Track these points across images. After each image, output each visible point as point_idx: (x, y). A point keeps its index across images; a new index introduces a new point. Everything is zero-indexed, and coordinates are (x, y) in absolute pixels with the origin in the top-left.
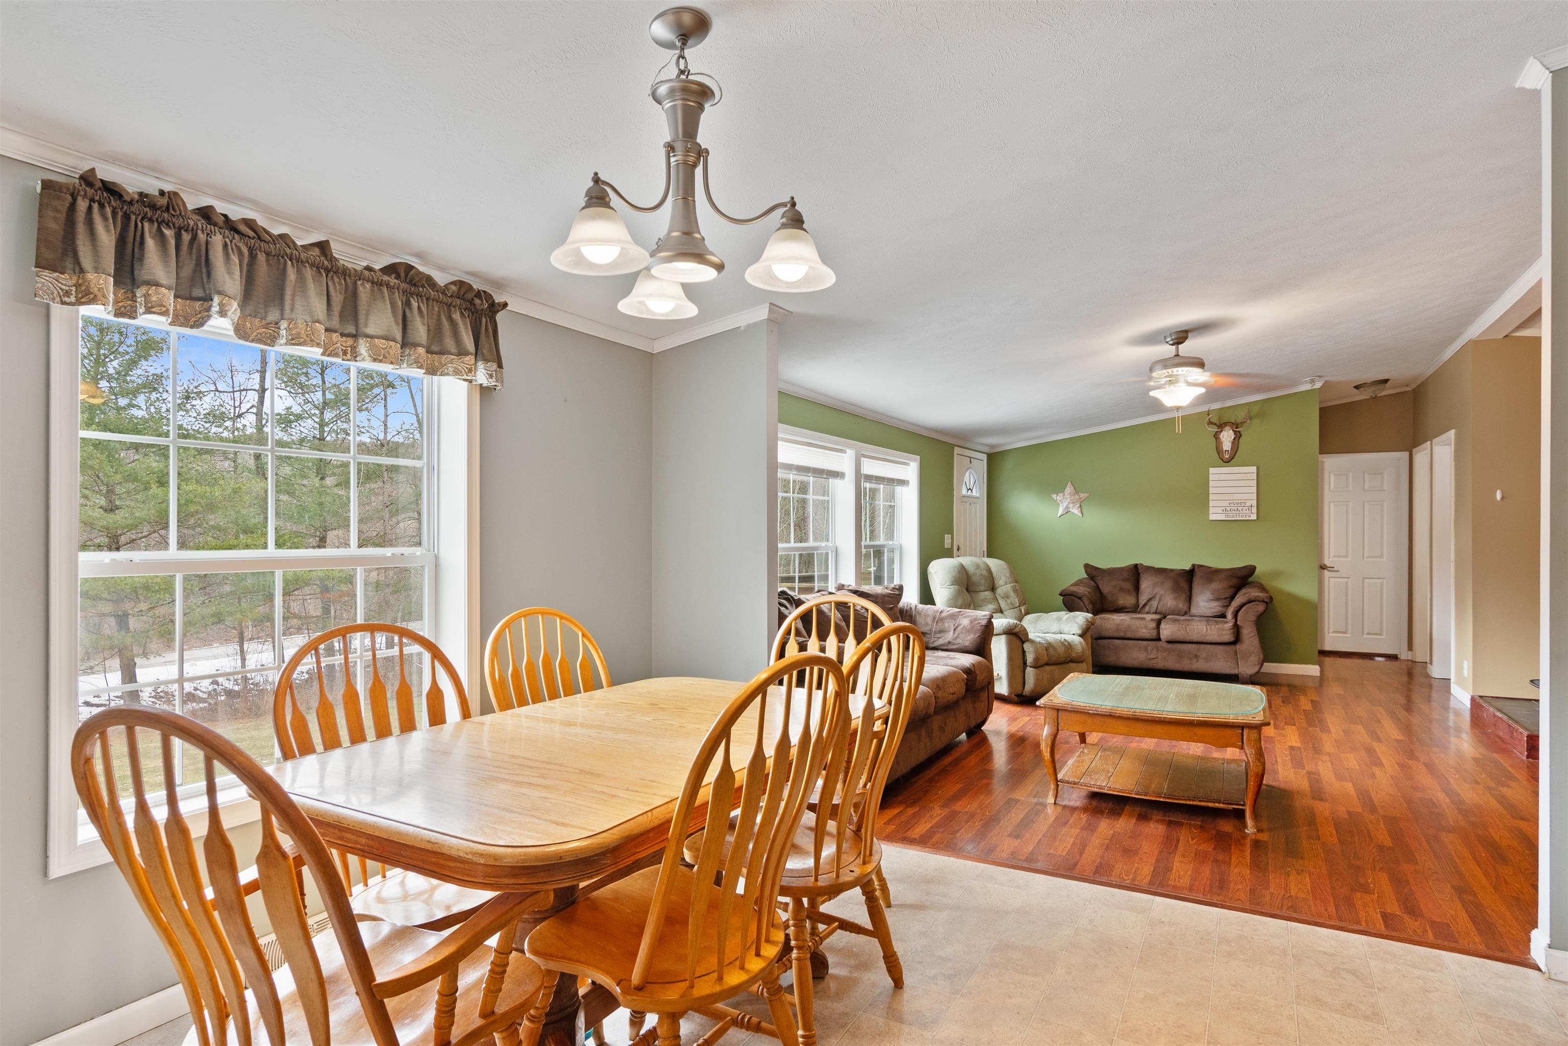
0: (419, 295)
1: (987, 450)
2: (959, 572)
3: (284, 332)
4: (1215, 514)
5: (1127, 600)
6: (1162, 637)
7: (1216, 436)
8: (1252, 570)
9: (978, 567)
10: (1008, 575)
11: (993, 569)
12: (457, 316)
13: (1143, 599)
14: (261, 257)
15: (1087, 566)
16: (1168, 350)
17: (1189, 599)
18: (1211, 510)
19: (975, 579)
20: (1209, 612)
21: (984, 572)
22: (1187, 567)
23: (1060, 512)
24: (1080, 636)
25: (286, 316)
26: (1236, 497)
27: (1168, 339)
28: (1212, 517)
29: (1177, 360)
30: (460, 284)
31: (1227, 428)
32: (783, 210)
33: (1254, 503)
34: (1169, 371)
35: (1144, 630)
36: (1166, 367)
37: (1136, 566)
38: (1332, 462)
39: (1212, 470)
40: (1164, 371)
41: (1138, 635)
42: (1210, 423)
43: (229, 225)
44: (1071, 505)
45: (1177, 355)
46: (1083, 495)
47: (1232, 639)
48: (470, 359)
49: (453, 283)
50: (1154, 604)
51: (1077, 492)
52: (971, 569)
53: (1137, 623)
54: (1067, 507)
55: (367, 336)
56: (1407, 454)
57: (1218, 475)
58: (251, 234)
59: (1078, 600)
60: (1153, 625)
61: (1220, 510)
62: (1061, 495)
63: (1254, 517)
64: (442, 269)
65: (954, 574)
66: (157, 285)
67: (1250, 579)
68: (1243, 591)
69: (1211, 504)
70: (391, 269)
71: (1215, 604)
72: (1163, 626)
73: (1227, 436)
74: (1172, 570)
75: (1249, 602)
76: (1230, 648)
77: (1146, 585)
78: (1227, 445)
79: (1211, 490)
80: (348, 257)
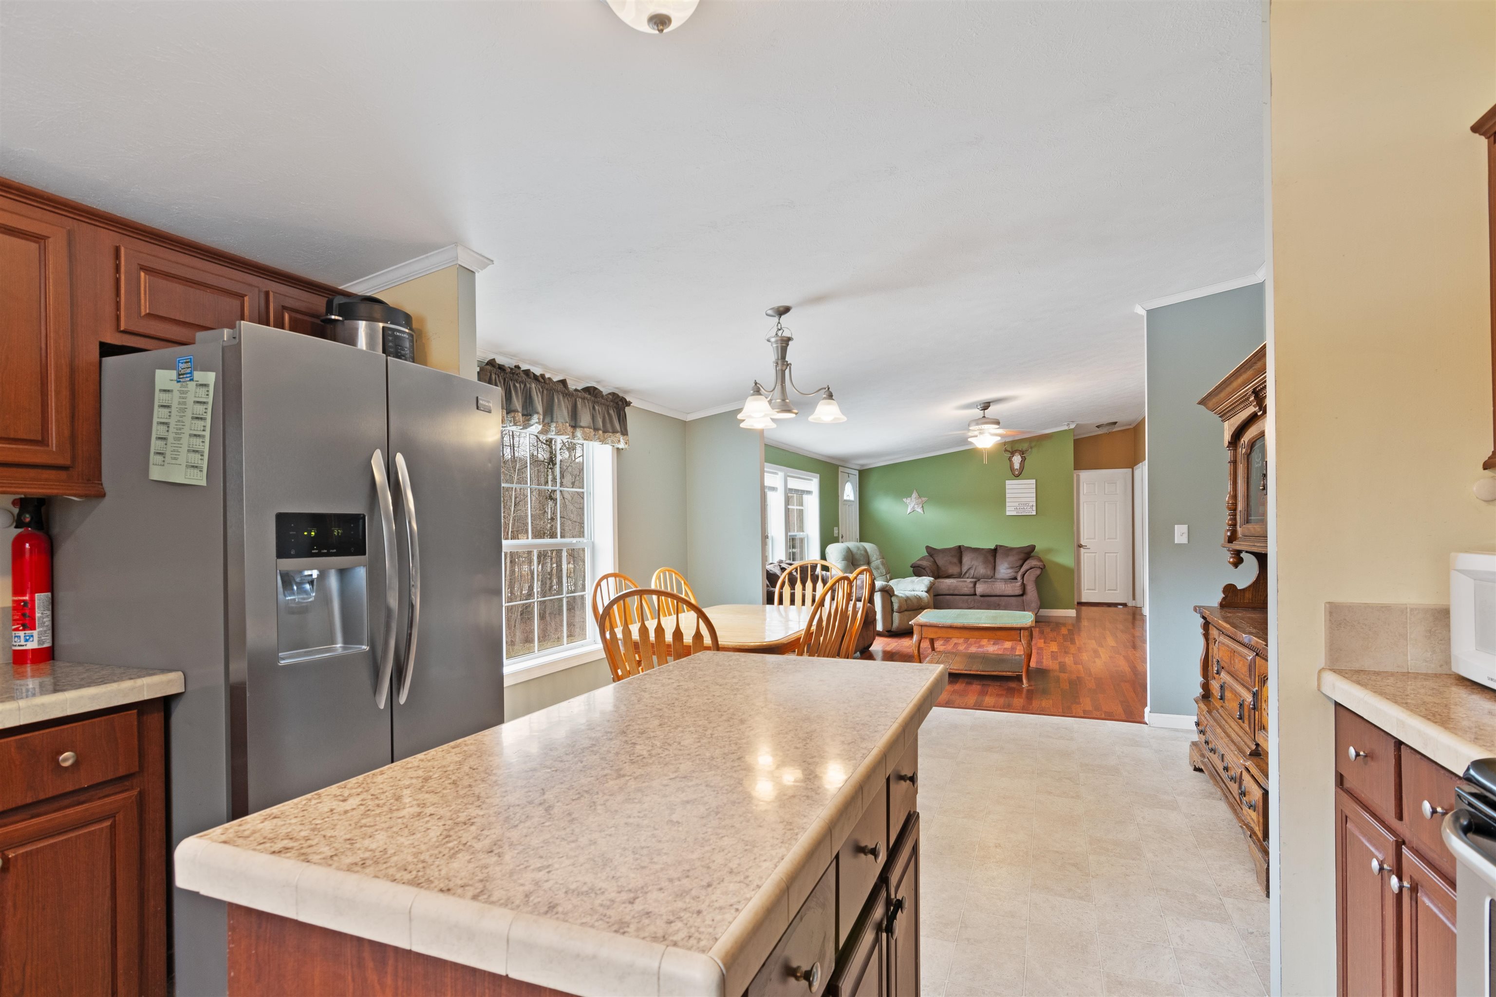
0: (598, 402)
1: (858, 468)
2: (847, 552)
3: (554, 429)
4: (1010, 511)
5: (954, 570)
6: (977, 593)
7: (1010, 459)
8: (1033, 548)
9: (858, 548)
10: (878, 554)
11: (868, 550)
12: (611, 412)
13: (965, 569)
14: (545, 392)
15: (928, 548)
16: (977, 413)
17: (994, 568)
18: (1007, 509)
19: (857, 557)
20: (1006, 576)
21: (863, 552)
22: (993, 547)
23: (909, 511)
24: (926, 592)
25: (555, 421)
26: (1023, 500)
27: (979, 407)
28: (1008, 513)
29: (984, 420)
30: (613, 394)
31: (1017, 454)
33: (1035, 504)
34: (980, 426)
35: (966, 589)
36: (977, 424)
37: (960, 547)
38: (1083, 476)
39: (1007, 482)
40: (977, 427)
41: (962, 593)
42: (1006, 450)
43: (535, 378)
44: (916, 506)
45: (984, 417)
46: (924, 499)
47: (1021, 593)
48: (618, 435)
49: (610, 394)
50: (972, 572)
51: (920, 496)
52: (854, 550)
53: (961, 584)
54: (914, 507)
55: (581, 427)
56: (1131, 469)
57: (1012, 486)
58: (543, 381)
59: (923, 570)
60: (972, 585)
61: (1013, 509)
62: (909, 499)
63: (1034, 513)
64: (604, 387)
65: (844, 554)
66: (518, 412)
67: (1032, 554)
68: (1028, 562)
69: (1007, 504)
70: (587, 390)
71: (1010, 571)
72: (977, 586)
73: (1017, 460)
74: (983, 549)
75: (1031, 568)
76: (1019, 599)
77: (967, 560)
78: (1017, 466)
79: (1007, 496)
80: (572, 386)
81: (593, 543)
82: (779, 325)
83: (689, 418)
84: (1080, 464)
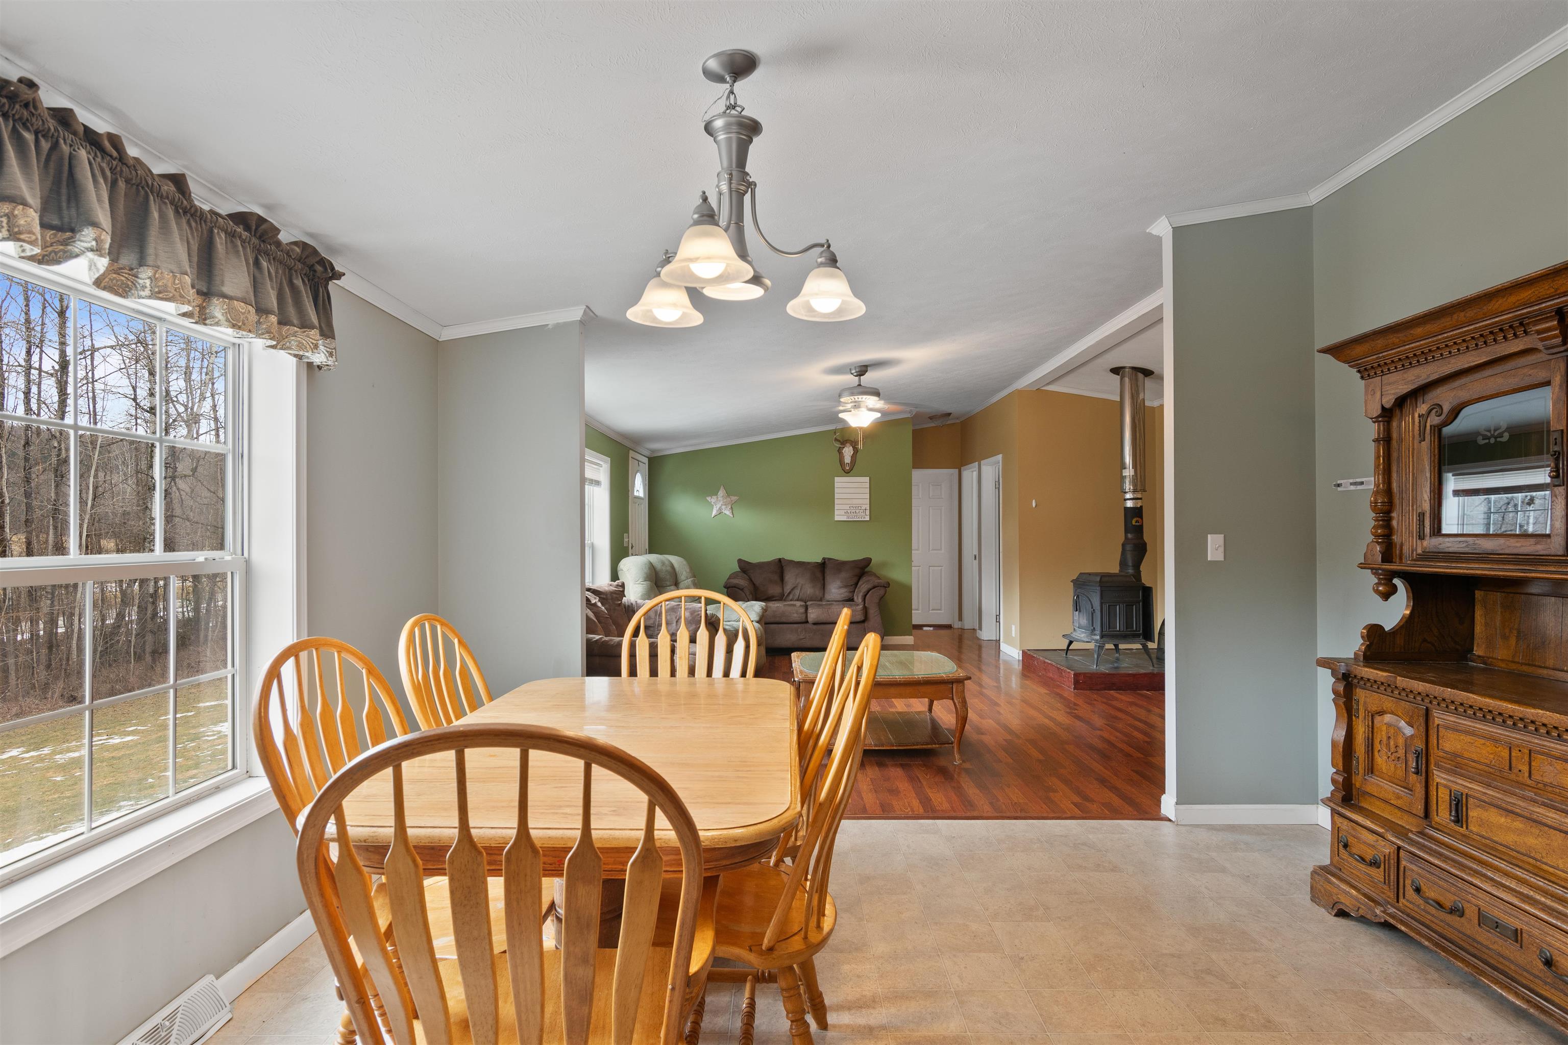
0: (267, 254)
1: (647, 453)
2: (649, 568)
3: (148, 282)
4: (839, 516)
5: (775, 590)
6: (810, 620)
7: (840, 451)
8: (868, 561)
9: (663, 563)
10: (688, 570)
11: (676, 566)
12: (298, 282)
13: (787, 589)
14: (122, 184)
15: (740, 561)
16: (850, 379)
17: (824, 587)
18: (836, 512)
19: (662, 575)
20: (839, 597)
21: (669, 568)
22: (819, 560)
23: (714, 513)
24: (757, 622)
25: (150, 262)
26: (855, 502)
27: (853, 372)
28: (837, 518)
29: (860, 390)
30: (304, 246)
31: (848, 445)
32: (822, 249)
33: (868, 508)
34: (856, 397)
35: (795, 615)
36: (852, 394)
37: (780, 560)
38: (919, 476)
39: (837, 479)
40: (852, 397)
41: (791, 620)
42: (836, 440)
43: (91, 137)
44: (723, 507)
45: (860, 385)
46: (734, 498)
47: (863, 618)
48: (315, 333)
49: (295, 243)
50: (797, 592)
51: (729, 494)
52: (658, 566)
53: (789, 609)
54: (720, 509)
55: (224, 296)
56: (957, 470)
57: (840, 482)
58: (115, 154)
59: (741, 592)
60: (802, 610)
61: (842, 512)
62: (715, 497)
63: (867, 518)
65: (645, 571)
66: (25, 204)
67: (866, 570)
68: (864, 579)
69: (836, 507)
70: (241, 218)
71: (843, 590)
72: (810, 610)
73: (848, 452)
74: (809, 563)
75: (874, 587)
76: (860, 626)
77: (791, 578)
78: (847, 460)
79: (836, 496)
80: (202, 198)
81: (248, 562)
82: (732, 97)
83: (446, 335)
84: (920, 461)
